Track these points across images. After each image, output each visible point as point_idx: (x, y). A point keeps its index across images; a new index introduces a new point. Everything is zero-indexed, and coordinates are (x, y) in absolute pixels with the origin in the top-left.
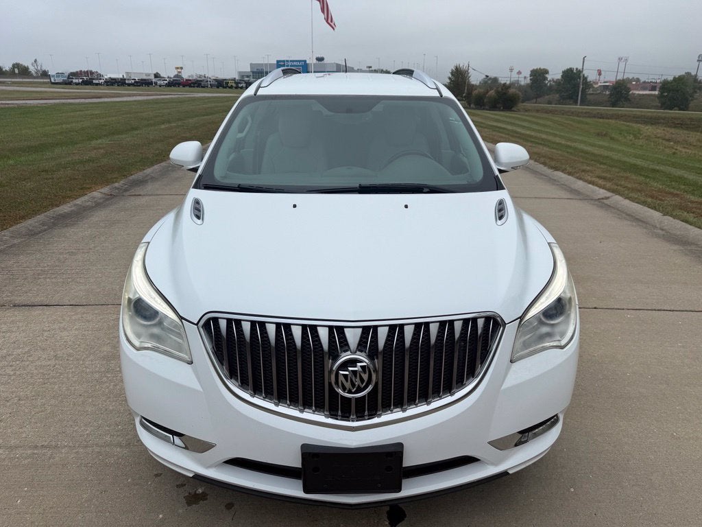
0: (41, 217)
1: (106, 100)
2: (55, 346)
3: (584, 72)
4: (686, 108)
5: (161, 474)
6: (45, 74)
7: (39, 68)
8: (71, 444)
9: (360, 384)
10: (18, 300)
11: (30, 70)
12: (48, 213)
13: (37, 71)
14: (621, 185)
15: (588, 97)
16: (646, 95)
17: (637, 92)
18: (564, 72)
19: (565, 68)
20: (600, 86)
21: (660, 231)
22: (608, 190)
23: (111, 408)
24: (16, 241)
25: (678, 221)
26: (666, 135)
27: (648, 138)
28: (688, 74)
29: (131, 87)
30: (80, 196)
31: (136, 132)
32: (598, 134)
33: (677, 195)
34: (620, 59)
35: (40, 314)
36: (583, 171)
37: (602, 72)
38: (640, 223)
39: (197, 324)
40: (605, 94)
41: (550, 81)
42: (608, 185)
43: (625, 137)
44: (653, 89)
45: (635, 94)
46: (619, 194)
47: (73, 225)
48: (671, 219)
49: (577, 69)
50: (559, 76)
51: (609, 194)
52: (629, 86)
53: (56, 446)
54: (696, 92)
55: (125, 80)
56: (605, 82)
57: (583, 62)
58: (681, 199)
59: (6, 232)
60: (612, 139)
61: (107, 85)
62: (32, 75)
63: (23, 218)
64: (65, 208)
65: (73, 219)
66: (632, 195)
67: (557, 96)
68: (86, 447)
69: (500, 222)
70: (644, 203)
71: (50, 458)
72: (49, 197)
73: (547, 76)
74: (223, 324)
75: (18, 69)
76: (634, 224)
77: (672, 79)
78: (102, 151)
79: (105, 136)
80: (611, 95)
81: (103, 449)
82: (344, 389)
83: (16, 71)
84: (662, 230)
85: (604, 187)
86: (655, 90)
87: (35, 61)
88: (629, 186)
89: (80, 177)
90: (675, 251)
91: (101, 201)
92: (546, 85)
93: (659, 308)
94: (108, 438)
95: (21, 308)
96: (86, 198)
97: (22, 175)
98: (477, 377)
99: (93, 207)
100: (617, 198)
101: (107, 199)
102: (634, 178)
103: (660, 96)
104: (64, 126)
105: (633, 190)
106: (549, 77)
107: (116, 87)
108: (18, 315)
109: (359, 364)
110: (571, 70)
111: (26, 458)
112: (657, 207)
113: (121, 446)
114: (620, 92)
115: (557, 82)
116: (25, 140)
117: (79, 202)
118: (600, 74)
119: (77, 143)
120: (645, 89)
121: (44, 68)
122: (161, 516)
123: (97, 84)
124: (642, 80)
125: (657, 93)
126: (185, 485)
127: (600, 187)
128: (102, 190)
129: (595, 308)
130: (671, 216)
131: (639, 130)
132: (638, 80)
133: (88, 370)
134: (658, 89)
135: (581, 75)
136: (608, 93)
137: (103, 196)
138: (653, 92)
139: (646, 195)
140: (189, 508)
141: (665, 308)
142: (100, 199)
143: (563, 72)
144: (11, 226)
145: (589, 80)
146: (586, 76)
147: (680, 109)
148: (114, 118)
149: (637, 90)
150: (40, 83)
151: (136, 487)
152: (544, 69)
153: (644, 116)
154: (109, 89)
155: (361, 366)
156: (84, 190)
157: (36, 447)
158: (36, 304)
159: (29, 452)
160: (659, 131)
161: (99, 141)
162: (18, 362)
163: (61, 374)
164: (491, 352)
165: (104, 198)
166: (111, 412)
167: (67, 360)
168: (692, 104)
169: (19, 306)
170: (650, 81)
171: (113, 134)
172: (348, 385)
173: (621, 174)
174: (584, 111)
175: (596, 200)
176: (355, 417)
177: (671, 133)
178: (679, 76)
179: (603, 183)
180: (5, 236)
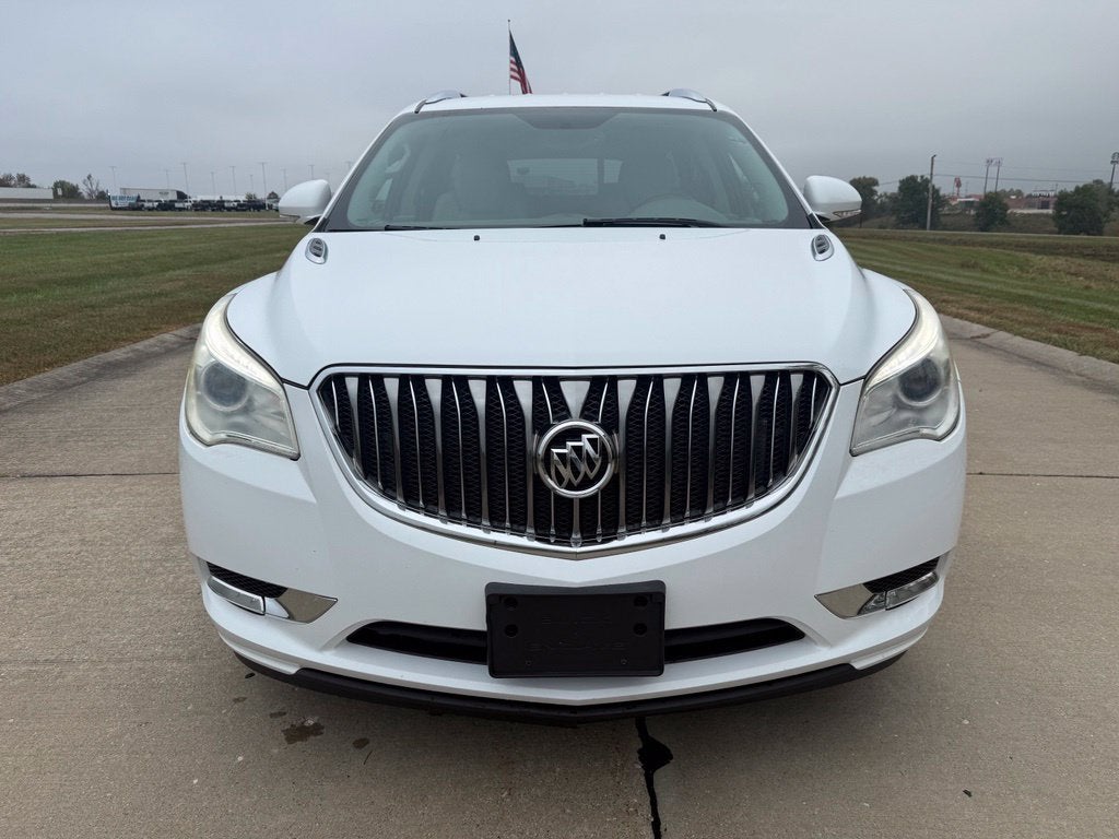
0: (78, 365)
1: (193, 226)
2: (83, 526)
3: (934, 182)
4: (1100, 233)
5: (245, 699)
6: (102, 197)
7: (94, 188)
8: (95, 658)
9: (588, 472)
10: (30, 469)
11: (81, 191)
12: (89, 360)
13: (92, 192)
14: (1007, 318)
15: (942, 219)
16: (1035, 215)
17: (1019, 211)
18: (902, 182)
19: (903, 176)
20: (960, 202)
21: (1077, 377)
22: (987, 325)
23: (167, 608)
24: (35, 396)
25: (1104, 362)
26: (1070, 267)
27: (1043, 271)
28: (1098, 182)
29: (233, 212)
30: (142, 339)
31: (236, 262)
32: (963, 266)
33: (1098, 330)
34: (989, 162)
35: (63, 487)
36: (944, 301)
37: (962, 182)
38: (1043, 367)
39: (308, 388)
40: (969, 216)
41: (881, 196)
42: (986, 318)
43: (1007, 270)
44: (1045, 205)
45: (1015, 214)
46: (1005, 330)
47: (128, 375)
48: (1094, 359)
49: (922, 177)
50: (894, 188)
51: (987, 330)
52: (1005, 201)
53: (70, 661)
54: (1113, 210)
55: (223, 202)
56: (967, 197)
57: (932, 164)
58: (1106, 334)
59: (21, 384)
60: (984, 271)
61: (196, 210)
62: (83, 198)
63: (50, 365)
64: (118, 354)
65: (128, 369)
66: (1028, 330)
67: (894, 218)
68: (121, 661)
69: (820, 257)
70: (1047, 340)
71: (57, 678)
72: (93, 339)
73: (876, 188)
74: (352, 385)
75: (63, 190)
76: (1034, 368)
77: (1073, 189)
78: (181, 283)
79: (188, 266)
80: (978, 215)
81: (149, 664)
82: (560, 480)
83: (60, 192)
84: (1081, 375)
85: (979, 322)
86: (1048, 208)
87: (89, 177)
88: (1020, 319)
89: (144, 314)
90: (1104, 401)
91: (175, 346)
92: (875, 202)
93: (1089, 474)
94: (159, 649)
95: (34, 479)
96: (152, 341)
97: (53, 310)
98: (793, 474)
99: (161, 354)
100: (1003, 335)
101: (183, 345)
102: (1027, 309)
103: (1057, 217)
104: (125, 254)
105: (1027, 324)
106: (880, 190)
107: (209, 212)
108: (27, 487)
109: (585, 436)
110: (912, 179)
111: (17, 678)
112: (1069, 344)
113: (179, 660)
114: (992, 211)
115: (893, 198)
116: (63, 271)
117: (140, 346)
118: (959, 184)
119: (142, 274)
120: (1031, 206)
121: (102, 188)
122: (240, 759)
123: (180, 209)
124: (1026, 192)
125: (1050, 211)
126: (285, 714)
127: (973, 321)
128: (178, 332)
129: (981, 474)
130: (1093, 355)
131: (1027, 260)
132: (1019, 193)
133: (134, 558)
134: (1052, 206)
135: (930, 185)
136: (973, 212)
137: (179, 339)
138: (1045, 211)
139: (1049, 330)
140: (291, 746)
141: (1099, 474)
142: (174, 343)
143: (900, 182)
144: (29, 376)
145: (942, 193)
146: (937, 187)
147: (1089, 234)
148: (202, 245)
149: (1019, 208)
150: (95, 209)
151: (200, 718)
152: (870, 179)
153: (1034, 243)
154: (199, 216)
155: (589, 440)
156: (148, 331)
157: (36, 662)
158: (58, 473)
159: (24, 668)
160: (1060, 262)
161: (178, 272)
162: (19, 549)
163: (89, 563)
164: (814, 433)
165: (178, 342)
166: (167, 613)
167: (101, 545)
168: (1107, 227)
169: (29, 476)
170: (1038, 194)
171: (200, 263)
172: (566, 473)
173: (1005, 305)
174: (938, 237)
175: (967, 339)
176: (579, 536)
177: (1080, 265)
178: (1085, 186)
179: (977, 316)
180: (18, 388)
